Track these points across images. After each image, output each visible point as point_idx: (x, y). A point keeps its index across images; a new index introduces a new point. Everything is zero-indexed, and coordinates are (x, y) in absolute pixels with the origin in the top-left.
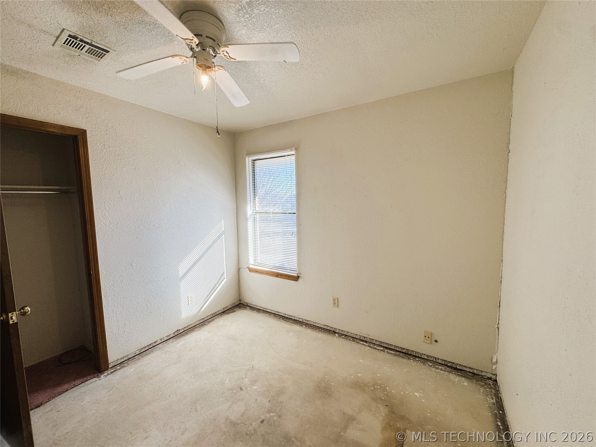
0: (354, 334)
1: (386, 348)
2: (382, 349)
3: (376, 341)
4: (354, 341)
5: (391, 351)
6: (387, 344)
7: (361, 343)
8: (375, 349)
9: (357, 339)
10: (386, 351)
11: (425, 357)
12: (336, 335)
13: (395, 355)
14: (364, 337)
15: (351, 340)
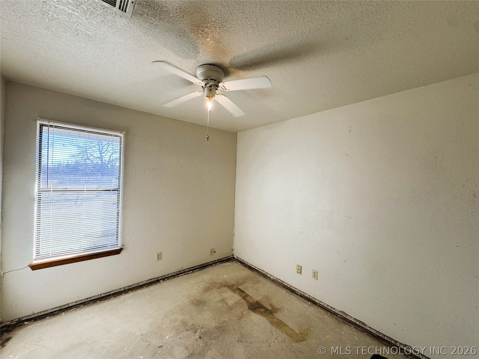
0: (173, 273)
1: (193, 270)
2: (191, 272)
3: (187, 269)
4: (174, 277)
5: (197, 269)
6: (193, 267)
7: (180, 275)
8: (189, 273)
9: (175, 275)
10: (194, 271)
11: (210, 263)
12: (161, 281)
13: (200, 270)
14: (180, 271)
15: (173, 278)
